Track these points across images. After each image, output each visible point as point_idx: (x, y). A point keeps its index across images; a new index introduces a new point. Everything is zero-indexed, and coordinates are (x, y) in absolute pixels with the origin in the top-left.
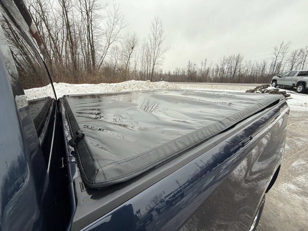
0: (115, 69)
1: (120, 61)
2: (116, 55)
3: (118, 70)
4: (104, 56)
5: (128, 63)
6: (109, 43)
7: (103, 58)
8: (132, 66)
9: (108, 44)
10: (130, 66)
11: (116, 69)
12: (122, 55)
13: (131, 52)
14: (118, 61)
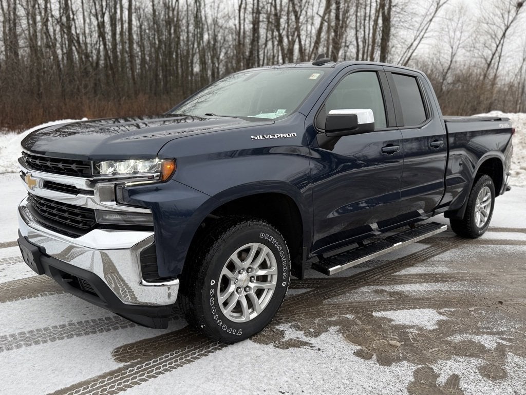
0: (444, 79)
1: (468, 54)
2: (458, 33)
3: (454, 83)
4: (416, 42)
5: (497, 55)
6: (438, 4)
7: (411, 51)
8: (508, 65)
9: (433, 8)
10: (500, 68)
11: (450, 79)
12: (477, 32)
13: (511, 18)
14: (461, 52)
